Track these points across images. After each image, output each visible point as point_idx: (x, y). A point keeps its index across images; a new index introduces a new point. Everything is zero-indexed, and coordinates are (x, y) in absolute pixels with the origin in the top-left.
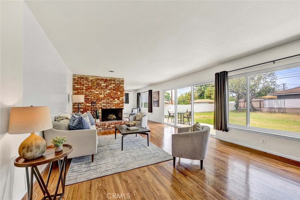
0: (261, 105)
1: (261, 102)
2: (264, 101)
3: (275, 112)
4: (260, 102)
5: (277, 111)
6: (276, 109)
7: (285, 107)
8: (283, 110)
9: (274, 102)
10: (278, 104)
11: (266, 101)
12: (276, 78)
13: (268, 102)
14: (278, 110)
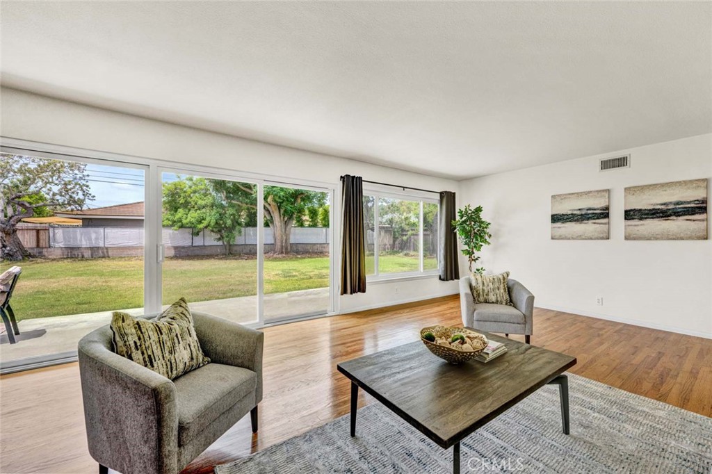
0: (41, 241)
1: (41, 232)
2: (51, 230)
3: (83, 256)
4: (38, 231)
5: (87, 254)
6: (85, 251)
7: (106, 246)
8: (103, 252)
9: (81, 234)
10: (90, 239)
11: (56, 231)
12: (86, 178)
13: (63, 233)
14: (90, 252)
